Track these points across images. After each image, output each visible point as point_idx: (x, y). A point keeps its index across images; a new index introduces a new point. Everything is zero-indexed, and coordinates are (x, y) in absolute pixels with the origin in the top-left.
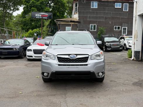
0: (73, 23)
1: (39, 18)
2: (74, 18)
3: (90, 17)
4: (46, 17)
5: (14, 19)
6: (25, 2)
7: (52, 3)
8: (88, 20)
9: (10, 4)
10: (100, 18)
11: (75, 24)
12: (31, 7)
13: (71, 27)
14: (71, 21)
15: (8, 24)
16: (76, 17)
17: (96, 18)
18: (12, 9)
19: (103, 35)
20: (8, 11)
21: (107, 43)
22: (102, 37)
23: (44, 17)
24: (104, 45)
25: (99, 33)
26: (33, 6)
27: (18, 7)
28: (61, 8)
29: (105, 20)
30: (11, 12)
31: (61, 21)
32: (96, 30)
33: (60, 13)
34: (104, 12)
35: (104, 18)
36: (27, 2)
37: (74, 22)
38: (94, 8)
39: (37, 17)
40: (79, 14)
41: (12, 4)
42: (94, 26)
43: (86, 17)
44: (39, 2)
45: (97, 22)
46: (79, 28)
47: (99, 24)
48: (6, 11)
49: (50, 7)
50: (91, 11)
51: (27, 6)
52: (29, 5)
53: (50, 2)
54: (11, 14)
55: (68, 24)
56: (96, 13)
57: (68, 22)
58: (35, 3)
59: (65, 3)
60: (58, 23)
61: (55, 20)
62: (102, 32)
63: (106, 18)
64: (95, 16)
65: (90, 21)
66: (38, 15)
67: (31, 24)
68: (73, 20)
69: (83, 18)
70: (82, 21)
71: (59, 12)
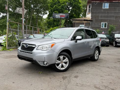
0: (86, 22)
1: (58, 18)
2: (87, 17)
3: (101, 17)
4: (64, 17)
5: (44, 21)
6: (50, 7)
7: (70, 7)
8: (99, 19)
9: (41, 10)
10: (111, 17)
11: (88, 23)
12: (54, 11)
13: (84, 25)
14: (85, 20)
15: (39, 24)
16: (89, 16)
17: (107, 17)
18: (43, 13)
19: (113, 32)
20: (39, 15)
21: (117, 39)
22: (112, 33)
23: (62, 17)
24: (114, 40)
25: (109, 30)
26: (56, 9)
27: (47, 12)
28: (77, 11)
29: (115, 19)
30: (42, 15)
31: (76, 20)
32: (107, 28)
33: (76, 15)
34: (115, 12)
35: (115, 16)
36: (51, 7)
37: (87, 20)
38: (105, 8)
39: (56, 18)
40: (91, 14)
41: (43, 9)
42: (105, 23)
43: (98, 17)
44: (60, 7)
45: (108, 21)
46: (91, 25)
47: (110, 22)
48: (38, 15)
49: (69, 10)
50: (102, 11)
51: (52, 10)
52: (53, 9)
53: (69, 6)
54: (42, 17)
55: (82, 22)
56: (107, 12)
57: (82, 21)
58: (57, 7)
59: (81, 7)
60: (74, 22)
61: (71, 20)
62: (112, 29)
63: (116, 17)
64: (106, 15)
65: (102, 20)
66: (58, 16)
67: (54, 23)
68: (86, 19)
69: (96, 17)
70: (94, 20)
71: (75, 13)
